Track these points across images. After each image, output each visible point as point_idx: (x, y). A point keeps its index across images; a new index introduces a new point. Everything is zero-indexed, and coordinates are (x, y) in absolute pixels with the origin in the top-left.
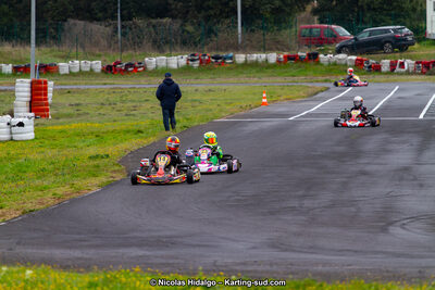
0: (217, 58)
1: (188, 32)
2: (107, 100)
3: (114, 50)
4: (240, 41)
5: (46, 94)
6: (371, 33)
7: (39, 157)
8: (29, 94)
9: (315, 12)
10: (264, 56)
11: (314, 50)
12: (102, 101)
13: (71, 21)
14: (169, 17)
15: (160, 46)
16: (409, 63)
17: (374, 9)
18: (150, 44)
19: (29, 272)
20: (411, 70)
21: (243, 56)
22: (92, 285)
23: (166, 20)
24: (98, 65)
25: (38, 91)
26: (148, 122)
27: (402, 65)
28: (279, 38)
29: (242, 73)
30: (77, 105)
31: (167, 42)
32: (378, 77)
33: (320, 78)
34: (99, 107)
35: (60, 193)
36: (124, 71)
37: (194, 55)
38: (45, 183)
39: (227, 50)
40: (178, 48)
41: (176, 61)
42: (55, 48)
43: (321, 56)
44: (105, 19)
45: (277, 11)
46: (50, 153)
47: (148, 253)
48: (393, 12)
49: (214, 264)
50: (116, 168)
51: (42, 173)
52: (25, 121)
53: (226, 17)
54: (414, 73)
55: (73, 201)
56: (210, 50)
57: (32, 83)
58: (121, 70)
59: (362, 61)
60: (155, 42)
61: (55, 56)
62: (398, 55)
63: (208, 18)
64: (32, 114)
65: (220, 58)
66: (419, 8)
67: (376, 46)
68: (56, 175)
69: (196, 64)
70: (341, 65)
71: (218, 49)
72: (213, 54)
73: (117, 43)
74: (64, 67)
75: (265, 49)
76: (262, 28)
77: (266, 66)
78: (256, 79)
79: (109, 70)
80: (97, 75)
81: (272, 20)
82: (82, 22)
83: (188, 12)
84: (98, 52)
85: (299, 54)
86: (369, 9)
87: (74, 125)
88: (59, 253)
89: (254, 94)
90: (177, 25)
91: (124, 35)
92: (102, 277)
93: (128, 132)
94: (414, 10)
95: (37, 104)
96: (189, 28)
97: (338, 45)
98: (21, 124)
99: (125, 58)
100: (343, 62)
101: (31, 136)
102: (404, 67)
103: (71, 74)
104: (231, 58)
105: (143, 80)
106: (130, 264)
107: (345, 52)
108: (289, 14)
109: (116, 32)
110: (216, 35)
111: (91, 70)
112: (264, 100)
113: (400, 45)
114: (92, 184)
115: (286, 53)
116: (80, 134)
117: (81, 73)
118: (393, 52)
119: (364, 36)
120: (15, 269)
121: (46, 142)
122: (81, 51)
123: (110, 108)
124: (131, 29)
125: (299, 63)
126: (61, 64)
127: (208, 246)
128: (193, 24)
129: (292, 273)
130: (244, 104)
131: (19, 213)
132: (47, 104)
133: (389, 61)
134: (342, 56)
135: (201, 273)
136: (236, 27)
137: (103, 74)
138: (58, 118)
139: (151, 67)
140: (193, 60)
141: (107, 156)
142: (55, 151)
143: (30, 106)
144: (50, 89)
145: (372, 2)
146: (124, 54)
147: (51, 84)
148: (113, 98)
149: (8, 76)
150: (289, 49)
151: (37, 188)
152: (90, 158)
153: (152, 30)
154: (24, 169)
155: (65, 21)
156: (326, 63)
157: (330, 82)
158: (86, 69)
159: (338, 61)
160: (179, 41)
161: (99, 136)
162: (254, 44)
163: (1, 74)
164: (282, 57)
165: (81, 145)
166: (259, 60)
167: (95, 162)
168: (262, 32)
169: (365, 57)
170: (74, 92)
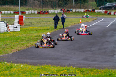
0: (68, 10)
1: (60, 3)
3: (40, 8)
4: (74, 6)
5: (23, 19)
6: (109, 4)
7: (22, 36)
8: (18, 19)
10: (80, 10)
11: (94, 9)
12: (37, 21)
18: (50, 6)
19: (22, 65)
21: (75, 10)
22: (38, 69)
24: (36, 12)
25: (21, 19)
26: (50, 27)
28: (84, 5)
29: (74, 14)
30: (31, 22)
31: (54, 6)
32: (110, 16)
33: (95, 16)
34: (37, 23)
36: (43, 13)
37: (62, 9)
38: (24, 43)
39: (70, 8)
40: (57, 7)
41: (57, 11)
42: (25, 7)
43: (95, 10)
46: (24, 35)
47: (52, 61)
49: (69, 64)
51: (23, 40)
52: (18, 26)
55: (31, 48)
56: (66, 8)
57: (19, 16)
58: (42, 13)
59: (106, 12)
60: (51, 6)
61: (25, 9)
64: (19, 25)
65: (69, 10)
67: (110, 8)
69: (62, 12)
70: (101, 13)
71: (68, 8)
72: (67, 9)
73: (41, 6)
74: (27, 12)
75: (80, 8)
76: (80, 3)
77: (81, 13)
78: (78, 16)
79: (39, 13)
80: (36, 14)
84: (36, 8)
85: (90, 10)
87: (30, 28)
88: (29, 61)
89: (78, 20)
90: (57, 2)
91: (43, 4)
92: (41, 67)
93: (44, 30)
95: (21, 22)
96: (61, 2)
97: (100, 7)
98: (16, 27)
100: (101, 12)
101: (19, 30)
103: (29, 14)
104: (72, 10)
105: (48, 16)
106: (48, 64)
107: (102, 9)
109: (41, 3)
110: (68, 4)
111: (34, 13)
112: (80, 22)
116: (32, 30)
117: (32, 14)
118: (115, 9)
120: (18, 65)
121: (23, 32)
122: (32, 8)
123: (39, 23)
124: (45, 2)
125: (90, 12)
126: (26, 11)
127: (67, 60)
129: (90, 67)
130: (75, 23)
131: (17, 50)
132: (23, 22)
133: (113, 12)
135: (66, 66)
136: (73, 2)
137: (38, 14)
138: (26, 26)
139: (50, 12)
140: (61, 11)
141: (40, 36)
142: (26, 34)
143: (19, 23)
144: (24, 18)
146: (43, 9)
147: (24, 17)
148: (40, 21)
149: (12, 14)
150: (87, 8)
151: (21, 44)
152: (35, 36)
153: (50, 2)
154: (18, 39)
156: (97, 12)
157: (98, 17)
158: (33, 12)
159: (100, 12)
160: (58, 5)
161: (37, 31)
162: (78, 7)
163: (10, 14)
164: (85, 10)
165: (32, 33)
166: (79, 11)
167: (37, 37)
168: (80, 4)
169: (107, 11)
170: (30, 19)
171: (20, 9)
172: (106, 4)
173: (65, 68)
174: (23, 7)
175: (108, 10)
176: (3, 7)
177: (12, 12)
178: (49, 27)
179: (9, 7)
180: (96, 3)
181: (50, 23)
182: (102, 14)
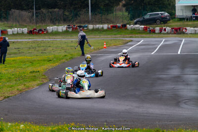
0: (80, 27)
1: (66, 15)
2: (32, 46)
3: (33, 23)
4: (90, 19)
6: (151, 15)
9: (124, 6)
10: (101, 26)
11: (124, 23)
13: (13, 10)
14: (58, 8)
15: (54, 22)
16: (168, 29)
17: (151, 4)
18: (49, 21)
20: (169, 32)
21: (92, 26)
23: (56, 10)
24: (25, 30)
26: (53, 56)
27: (165, 30)
28: (108, 18)
29: (92, 34)
30: (18, 48)
31: (57, 20)
32: (154, 35)
33: (128, 36)
34: (28, 49)
35: (20, 89)
36: (38, 33)
37: (69, 25)
38: (12, 84)
39: (84, 23)
40: (62, 22)
41: (62, 28)
42: (6, 23)
43: (128, 26)
44: (28, 9)
45: (107, 5)
46: (10, 70)
48: (160, 6)
50: (44, 77)
51: (9, 80)
53: (84, 8)
54: (170, 33)
55: (27, 92)
56: (77, 23)
58: (36, 33)
59: (146, 28)
60: (51, 20)
61: (6, 26)
62: (163, 25)
63: (75, 9)
65: (82, 27)
66: (172, 4)
67: (153, 21)
68: (16, 80)
69: (71, 30)
71: (80, 23)
72: (78, 25)
73: (33, 20)
74: (10, 31)
75: (102, 23)
76: (100, 13)
77: (103, 30)
78: (98, 37)
79: (31, 33)
80: (25, 35)
81: (105, 9)
82: (18, 11)
83: (66, 6)
84: (25, 25)
85: (118, 25)
86: (149, 4)
87: (18, 58)
89: (99, 43)
90: (61, 12)
91: (37, 16)
93: (44, 60)
94: (170, 5)
96: (67, 13)
97: (135, 21)
99: (38, 27)
100: (138, 29)
102: (166, 31)
103: (13, 35)
104: (86, 27)
105: (47, 37)
107: (139, 24)
108: (112, 7)
109: (33, 15)
110: (79, 16)
111: (23, 33)
112: (105, 46)
113: (164, 21)
114: (34, 85)
115: (111, 25)
116: (23, 62)
117: (18, 34)
118: (161, 24)
119: (147, 17)
122: (18, 24)
123: (33, 50)
124: (40, 14)
125: (118, 29)
126: (8, 30)
128: (68, 11)
130: (96, 48)
131: (3, 98)
133: (159, 28)
134: (137, 26)
136: (88, 13)
137: (29, 34)
138: (10, 55)
139: (50, 31)
140: (69, 28)
141: (39, 71)
142: (13, 69)
145: (150, 1)
146: (37, 25)
147: (7, 38)
148: (34, 45)
150: (113, 23)
151: (8, 86)
152: (31, 72)
153: (50, 13)
155: (10, 10)
156: (130, 29)
157: (133, 37)
158: (20, 32)
159: (136, 28)
160: (62, 19)
161: (32, 62)
162: (97, 20)
164: (110, 26)
165: (24, 67)
166: (100, 28)
167: (34, 74)
168: (100, 15)
169: (148, 26)
170: (16, 43)
172: (146, 14)
174: (3, 23)
175: (150, 24)
178: (51, 57)
180: (127, 14)
181: (51, 49)
182: (140, 33)
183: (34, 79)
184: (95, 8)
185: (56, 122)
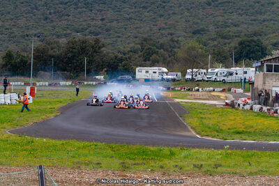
3: (51, 80)
4: (85, 78)
5: (35, 91)
8: (30, 91)
9: (106, 71)
10: (92, 83)
11: (105, 82)
13: (40, 72)
14: (66, 71)
18: (61, 78)
21: (86, 82)
24: (47, 84)
25: (32, 90)
29: (86, 87)
36: (54, 85)
37: (73, 82)
39: (82, 81)
40: (69, 80)
41: (69, 83)
42: (36, 79)
44: (49, 71)
45: (95, 71)
46: (38, 107)
52: (30, 98)
53: (82, 72)
56: (77, 80)
57: (31, 88)
63: (77, 72)
64: (31, 96)
65: (80, 83)
69: (74, 84)
71: (79, 80)
72: (78, 82)
73: (52, 78)
74: (38, 84)
75: (92, 81)
77: (93, 85)
79: (50, 85)
80: (47, 86)
81: (94, 73)
83: (71, 70)
84: (47, 80)
90: (68, 74)
91: (54, 76)
93: (58, 102)
95: (32, 93)
96: (72, 75)
101: (32, 102)
103: (40, 86)
104: (83, 83)
109: (52, 75)
110: (79, 77)
111: (45, 85)
113: (129, 81)
114: (52, 116)
116: (46, 102)
117: (42, 86)
121: (36, 104)
122: (42, 80)
124: (56, 74)
125: (102, 85)
128: (73, 73)
136: (85, 75)
138: (38, 97)
139: (61, 85)
141: (54, 108)
143: (30, 94)
146: (54, 81)
147: (36, 88)
152: (50, 108)
153: (62, 74)
160: (69, 78)
161: (50, 103)
163: (21, 85)
164: (97, 83)
165: (46, 105)
167: (51, 110)
168: (91, 76)
171: (31, 80)
172: (118, 77)
173: (92, 143)
176: (13, 78)
177: (23, 84)
178: (62, 100)
179: (19, 78)
180: (107, 76)
183: (51, 112)
184: (88, 72)
185: (65, 138)
